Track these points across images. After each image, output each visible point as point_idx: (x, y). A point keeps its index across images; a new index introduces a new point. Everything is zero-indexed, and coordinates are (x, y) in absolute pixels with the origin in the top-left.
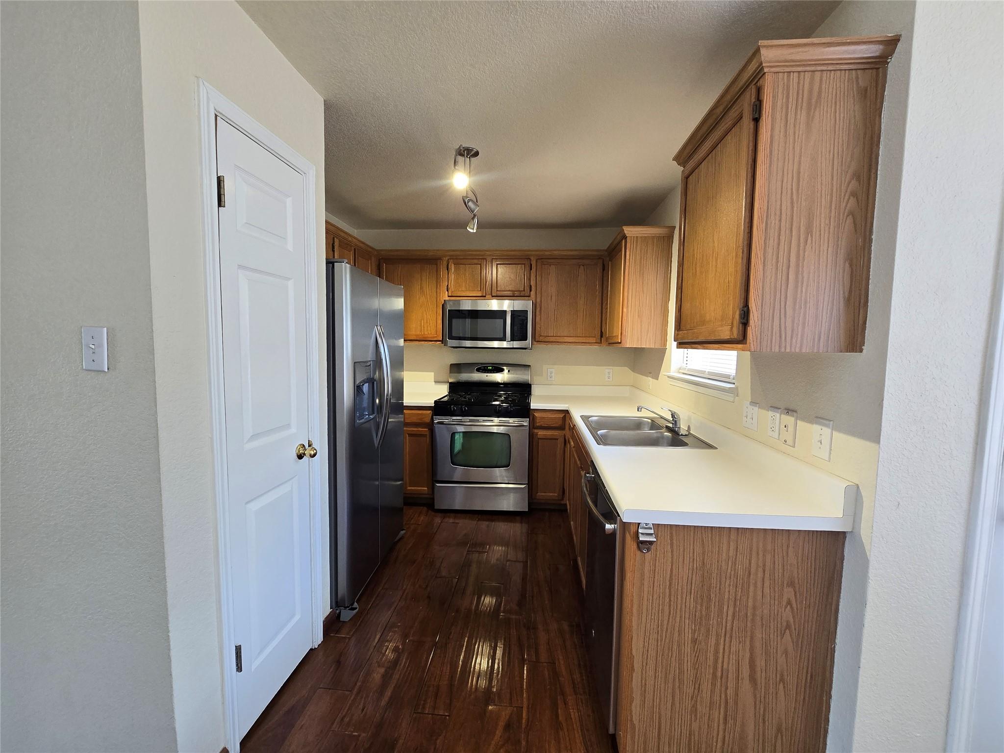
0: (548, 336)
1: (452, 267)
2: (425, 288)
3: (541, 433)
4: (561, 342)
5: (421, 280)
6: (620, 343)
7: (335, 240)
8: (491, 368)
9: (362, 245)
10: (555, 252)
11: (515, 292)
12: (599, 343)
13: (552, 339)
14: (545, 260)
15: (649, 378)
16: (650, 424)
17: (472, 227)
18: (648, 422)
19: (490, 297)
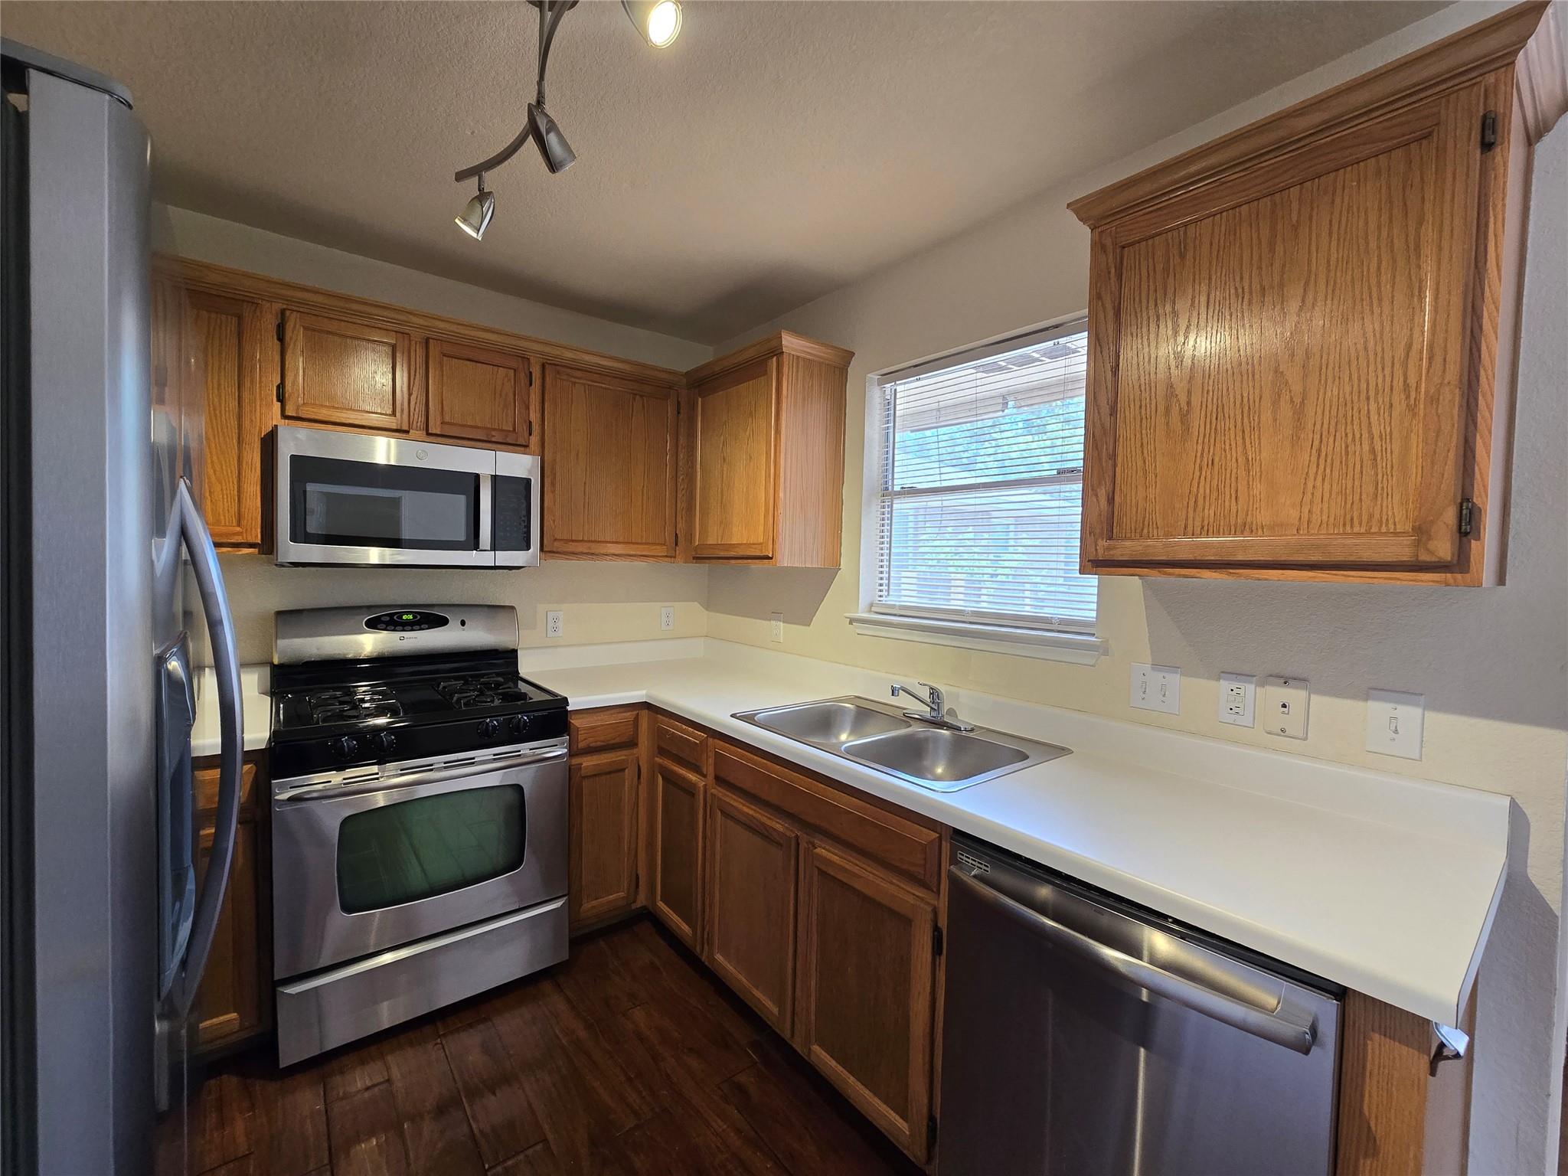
0: (571, 541)
1: (297, 336)
3: (588, 763)
4: (599, 554)
6: (772, 558)
8: (411, 617)
10: (585, 357)
11: (494, 433)
12: (671, 557)
14: (563, 369)
15: (774, 622)
17: (475, 220)
19: (422, 434)
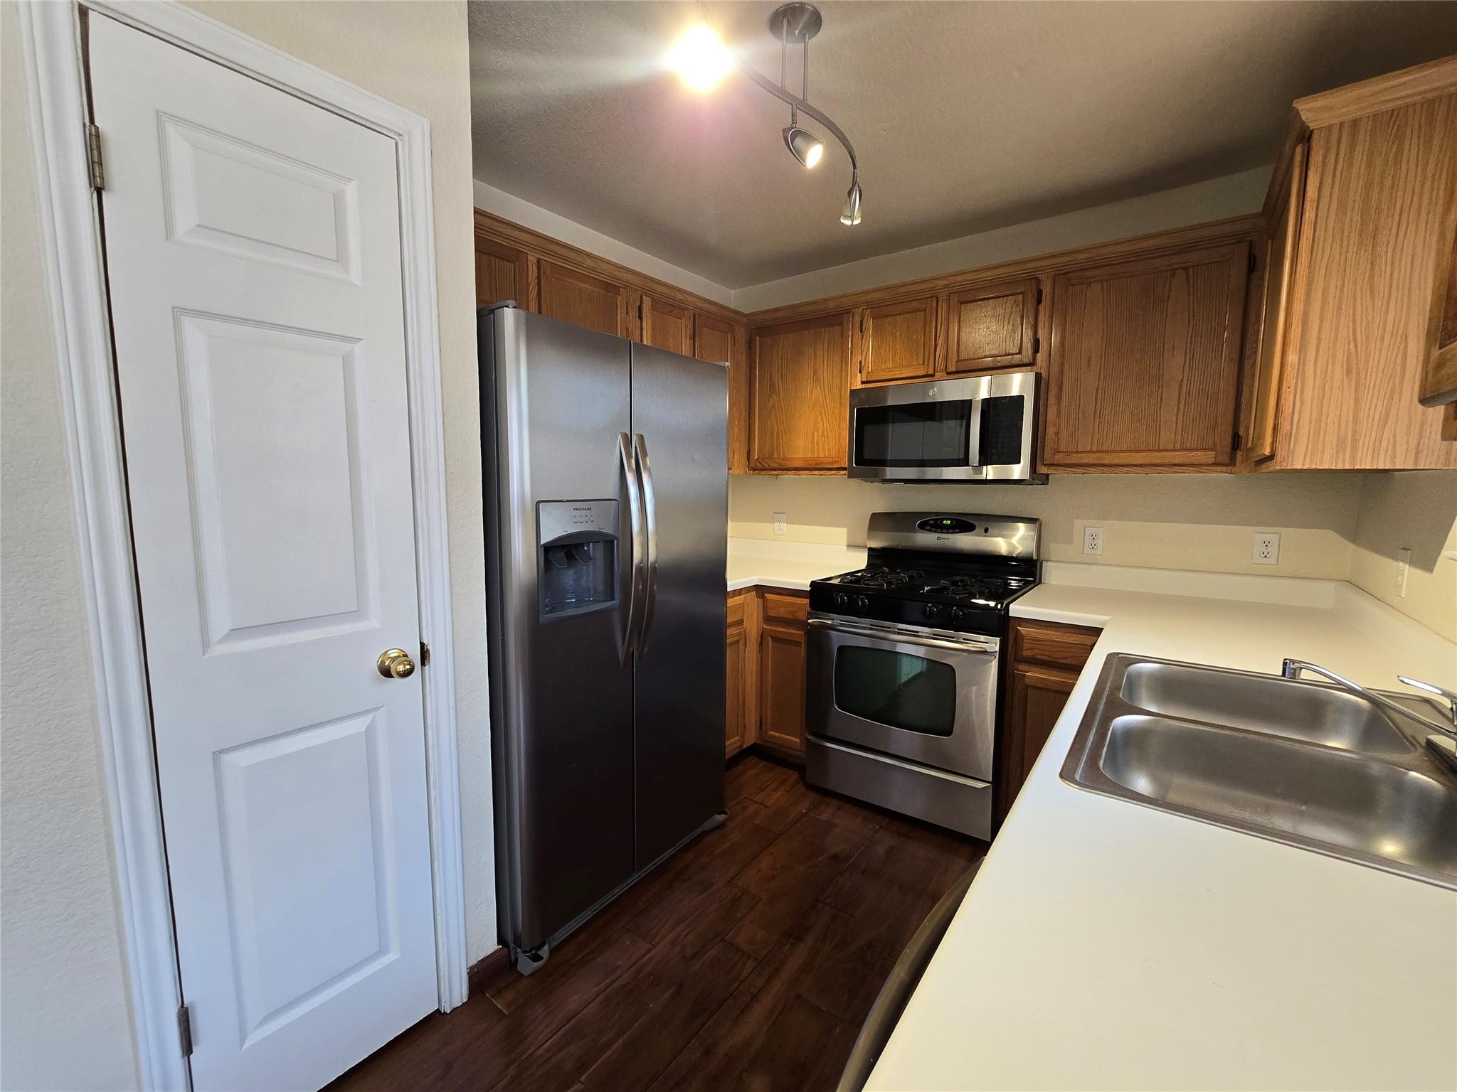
0: (1077, 452)
1: (870, 324)
2: (821, 372)
3: (1034, 674)
4: (1110, 466)
5: (815, 356)
7: (644, 300)
8: (949, 522)
9: (707, 306)
10: (1104, 251)
12: (1227, 465)
13: (1086, 459)
14: (1077, 274)
15: (1401, 564)
16: (1364, 718)
18: (1357, 709)
19: (944, 375)
